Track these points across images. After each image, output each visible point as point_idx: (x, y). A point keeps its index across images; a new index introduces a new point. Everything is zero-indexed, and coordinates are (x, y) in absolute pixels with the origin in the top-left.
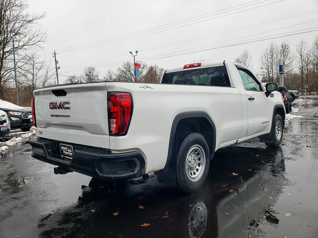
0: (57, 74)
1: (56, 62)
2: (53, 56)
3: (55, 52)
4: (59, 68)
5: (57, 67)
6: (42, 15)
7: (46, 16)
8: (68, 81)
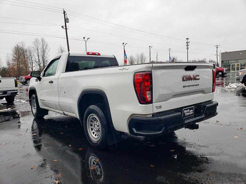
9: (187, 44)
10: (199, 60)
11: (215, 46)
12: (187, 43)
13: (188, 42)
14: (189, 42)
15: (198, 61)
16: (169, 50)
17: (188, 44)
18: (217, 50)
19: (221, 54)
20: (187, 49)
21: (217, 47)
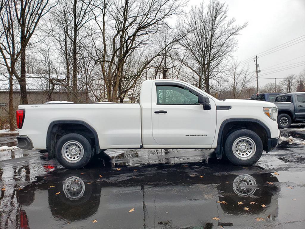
0: (257, 77)
1: (257, 66)
2: (254, 61)
3: (256, 57)
4: (260, 71)
5: (258, 71)
6: (244, 24)
7: (247, 25)
8: (285, 82)
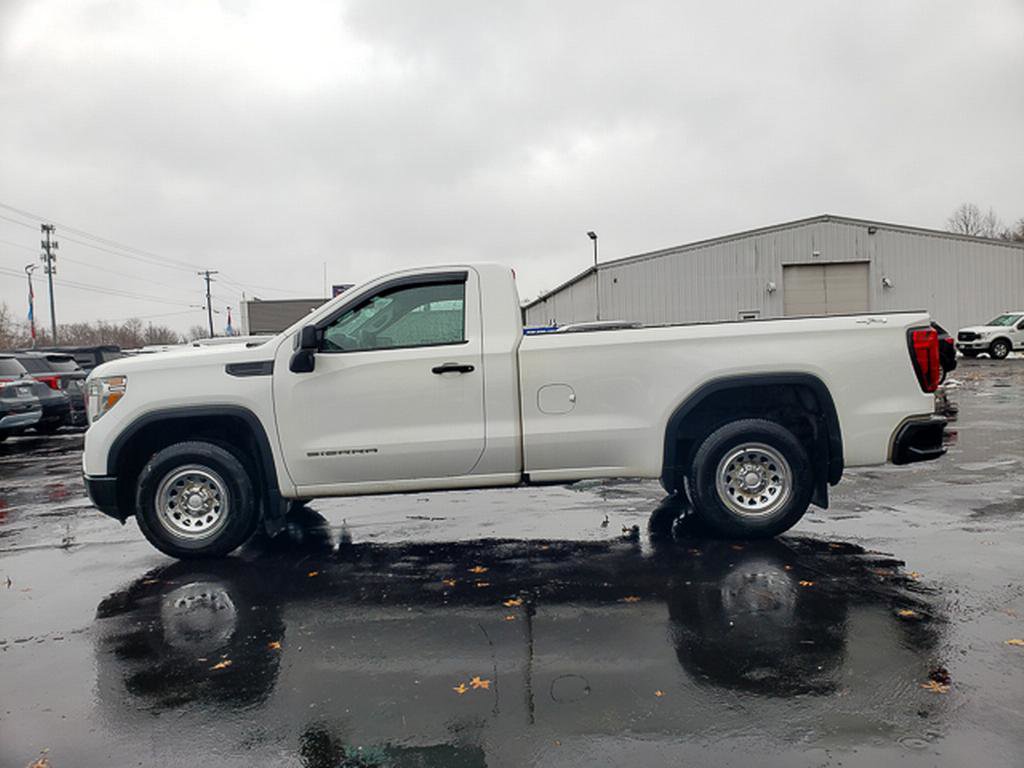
9: (45, 251)
10: (103, 325)
11: (199, 274)
12: (46, 246)
13: (51, 241)
14: (56, 245)
15: (97, 328)
16: (29, 270)
17: (52, 250)
18: (208, 290)
19: (246, 305)
20: (47, 275)
21: (208, 280)
